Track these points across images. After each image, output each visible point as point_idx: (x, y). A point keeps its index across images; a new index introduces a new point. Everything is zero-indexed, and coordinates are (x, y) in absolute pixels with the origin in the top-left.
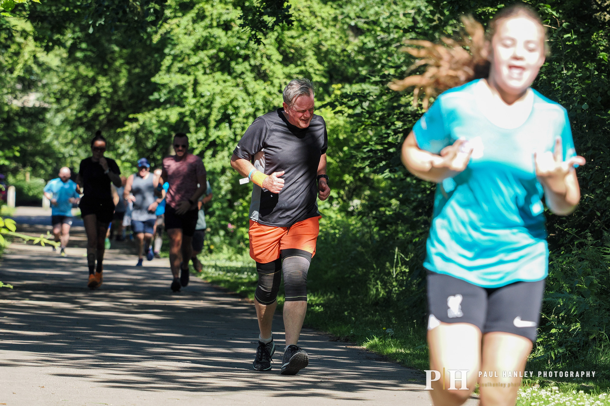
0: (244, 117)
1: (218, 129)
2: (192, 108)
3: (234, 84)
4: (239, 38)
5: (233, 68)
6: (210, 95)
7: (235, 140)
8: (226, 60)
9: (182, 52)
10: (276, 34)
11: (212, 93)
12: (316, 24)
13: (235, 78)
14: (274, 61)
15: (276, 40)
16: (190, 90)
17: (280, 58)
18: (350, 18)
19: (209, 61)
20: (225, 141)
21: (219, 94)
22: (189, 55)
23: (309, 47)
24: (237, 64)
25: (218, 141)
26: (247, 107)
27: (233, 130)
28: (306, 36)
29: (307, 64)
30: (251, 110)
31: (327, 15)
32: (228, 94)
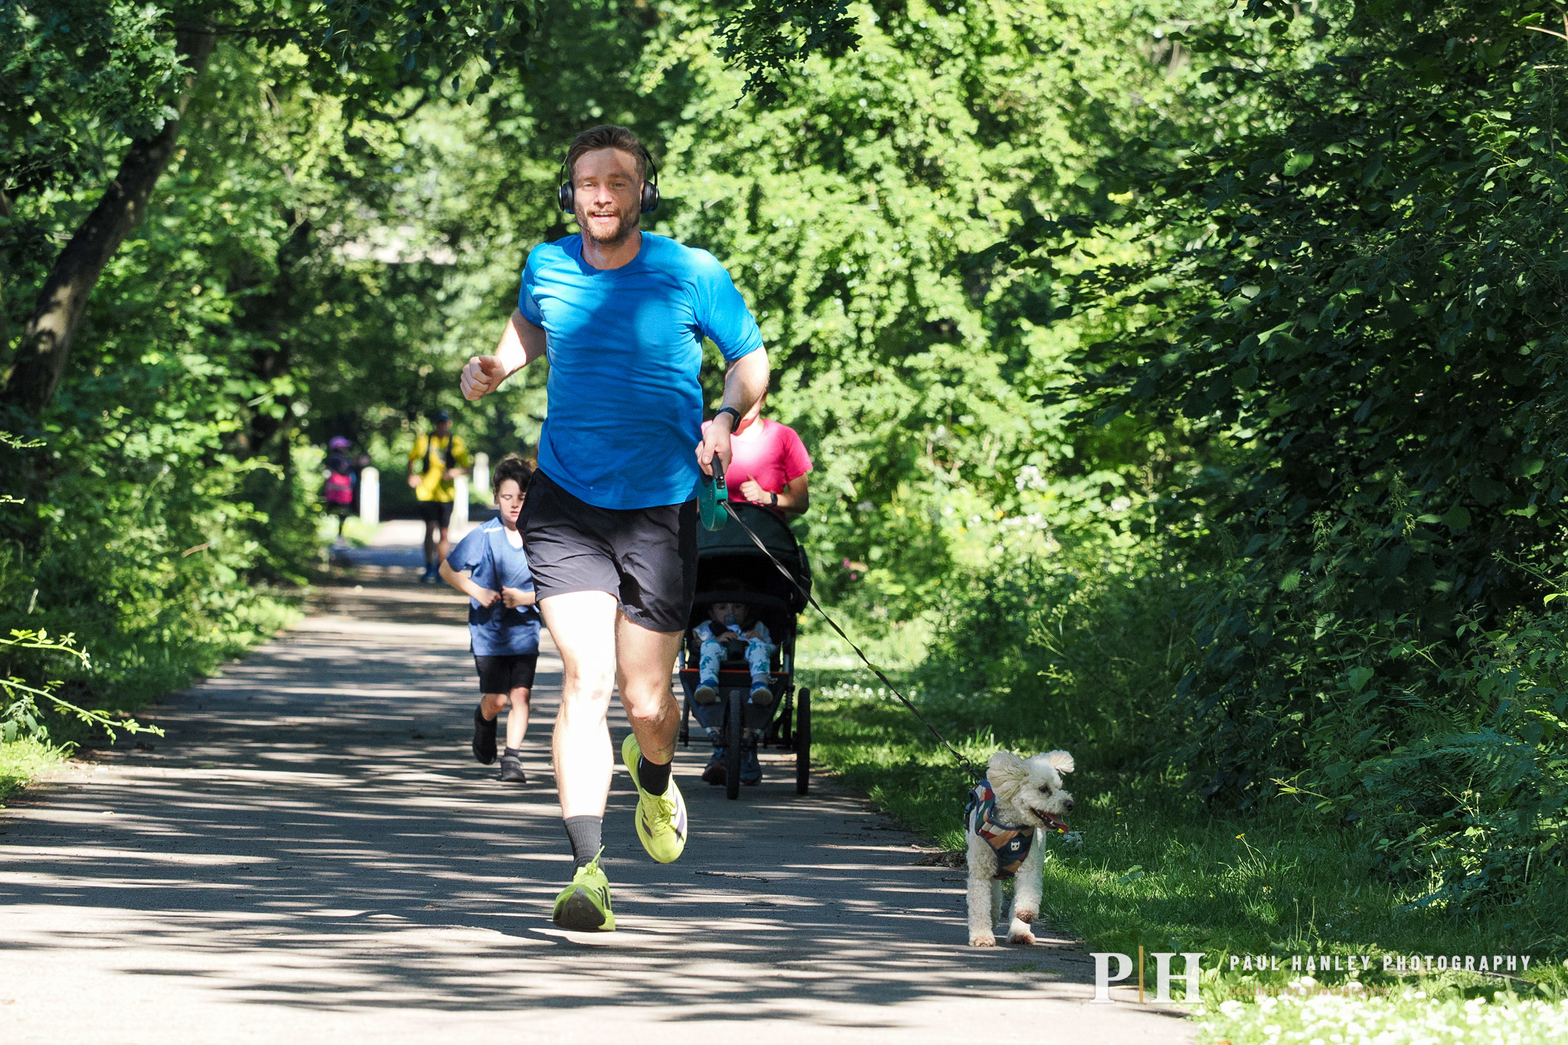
0: (880, 284)
1: (815, 313)
2: (747, 260)
3: (856, 197)
4: (865, 76)
5: (852, 155)
6: (794, 226)
7: (858, 344)
8: (833, 134)
9: (719, 114)
10: (961, 64)
11: (798, 223)
12: (1065, 36)
13: (857, 180)
14: (957, 134)
15: (963, 77)
16: (741, 212)
17: (973, 126)
18: (1153, 20)
19: (791, 139)
20: (834, 344)
21: (815, 222)
22: (738, 124)
23: (1049, 96)
24: (862, 143)
25: (816, 346)
26: (888, 255)
27: (852, 316)
28: (1039, 67)
29: (1042, 141)
30: (900, 264)
31: (1094, 11)
32: (838, 223)
